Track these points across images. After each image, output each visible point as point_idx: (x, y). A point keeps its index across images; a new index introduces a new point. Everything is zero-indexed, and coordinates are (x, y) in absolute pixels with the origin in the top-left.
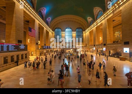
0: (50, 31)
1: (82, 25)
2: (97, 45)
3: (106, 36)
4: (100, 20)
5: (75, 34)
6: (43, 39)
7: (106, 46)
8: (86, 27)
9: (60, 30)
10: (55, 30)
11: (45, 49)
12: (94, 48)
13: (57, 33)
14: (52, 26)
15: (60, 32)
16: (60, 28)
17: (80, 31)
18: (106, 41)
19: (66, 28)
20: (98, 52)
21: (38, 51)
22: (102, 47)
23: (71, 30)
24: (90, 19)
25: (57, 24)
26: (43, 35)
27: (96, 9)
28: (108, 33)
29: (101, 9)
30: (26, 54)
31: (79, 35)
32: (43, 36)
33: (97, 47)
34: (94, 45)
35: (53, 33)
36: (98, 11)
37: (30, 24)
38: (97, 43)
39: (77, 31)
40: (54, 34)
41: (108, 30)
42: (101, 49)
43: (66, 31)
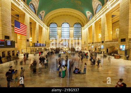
0: (44, 26)
1: (81, 20)
2: (95, 43)
3: (105, 33)
4: (99, 14)
5: (73, 31)
6: (36, 36)
7: (103, 44)
8: (85, 22)
9: (56, 25)
10: (50, 25)
11: (37, 46)
12: (93, 46)
13: (52, 29)
14: (46, 21)
15: (56, 28)
16: (56, 24)
17: (79, 27)
18: (104, 38)
19: (63, 23)
20: (96, 50)
21: (29, 48)
22: (100, 44)
23: (68, 25)
24: (88, 13)
25: (53, 18)
26: (36, 30)
27: (95, 2)
28: (107, 29)
29: (100, 3)
30: (13, 51)
31: (77, 32)
32: (36, 32)
33: (96, 44)
34: (93, 43)
35: (47, 29)
36: (97, 4)
37: (20, 18)
38: (95, 41)
39: (75, 27)
40: (49, 30)
41: (106, 25)
42: (99, 47)
43: (62, 27)
